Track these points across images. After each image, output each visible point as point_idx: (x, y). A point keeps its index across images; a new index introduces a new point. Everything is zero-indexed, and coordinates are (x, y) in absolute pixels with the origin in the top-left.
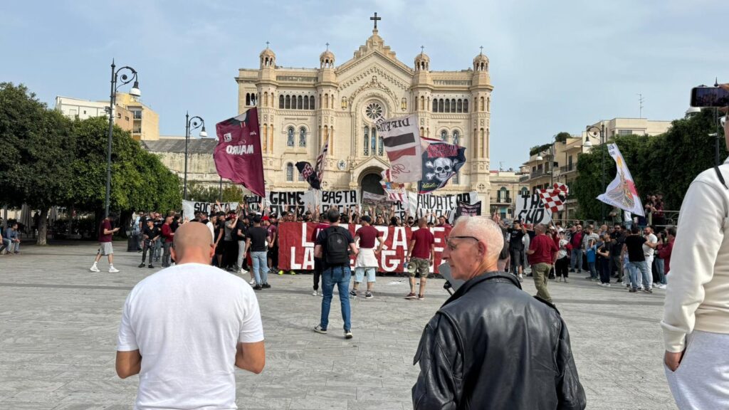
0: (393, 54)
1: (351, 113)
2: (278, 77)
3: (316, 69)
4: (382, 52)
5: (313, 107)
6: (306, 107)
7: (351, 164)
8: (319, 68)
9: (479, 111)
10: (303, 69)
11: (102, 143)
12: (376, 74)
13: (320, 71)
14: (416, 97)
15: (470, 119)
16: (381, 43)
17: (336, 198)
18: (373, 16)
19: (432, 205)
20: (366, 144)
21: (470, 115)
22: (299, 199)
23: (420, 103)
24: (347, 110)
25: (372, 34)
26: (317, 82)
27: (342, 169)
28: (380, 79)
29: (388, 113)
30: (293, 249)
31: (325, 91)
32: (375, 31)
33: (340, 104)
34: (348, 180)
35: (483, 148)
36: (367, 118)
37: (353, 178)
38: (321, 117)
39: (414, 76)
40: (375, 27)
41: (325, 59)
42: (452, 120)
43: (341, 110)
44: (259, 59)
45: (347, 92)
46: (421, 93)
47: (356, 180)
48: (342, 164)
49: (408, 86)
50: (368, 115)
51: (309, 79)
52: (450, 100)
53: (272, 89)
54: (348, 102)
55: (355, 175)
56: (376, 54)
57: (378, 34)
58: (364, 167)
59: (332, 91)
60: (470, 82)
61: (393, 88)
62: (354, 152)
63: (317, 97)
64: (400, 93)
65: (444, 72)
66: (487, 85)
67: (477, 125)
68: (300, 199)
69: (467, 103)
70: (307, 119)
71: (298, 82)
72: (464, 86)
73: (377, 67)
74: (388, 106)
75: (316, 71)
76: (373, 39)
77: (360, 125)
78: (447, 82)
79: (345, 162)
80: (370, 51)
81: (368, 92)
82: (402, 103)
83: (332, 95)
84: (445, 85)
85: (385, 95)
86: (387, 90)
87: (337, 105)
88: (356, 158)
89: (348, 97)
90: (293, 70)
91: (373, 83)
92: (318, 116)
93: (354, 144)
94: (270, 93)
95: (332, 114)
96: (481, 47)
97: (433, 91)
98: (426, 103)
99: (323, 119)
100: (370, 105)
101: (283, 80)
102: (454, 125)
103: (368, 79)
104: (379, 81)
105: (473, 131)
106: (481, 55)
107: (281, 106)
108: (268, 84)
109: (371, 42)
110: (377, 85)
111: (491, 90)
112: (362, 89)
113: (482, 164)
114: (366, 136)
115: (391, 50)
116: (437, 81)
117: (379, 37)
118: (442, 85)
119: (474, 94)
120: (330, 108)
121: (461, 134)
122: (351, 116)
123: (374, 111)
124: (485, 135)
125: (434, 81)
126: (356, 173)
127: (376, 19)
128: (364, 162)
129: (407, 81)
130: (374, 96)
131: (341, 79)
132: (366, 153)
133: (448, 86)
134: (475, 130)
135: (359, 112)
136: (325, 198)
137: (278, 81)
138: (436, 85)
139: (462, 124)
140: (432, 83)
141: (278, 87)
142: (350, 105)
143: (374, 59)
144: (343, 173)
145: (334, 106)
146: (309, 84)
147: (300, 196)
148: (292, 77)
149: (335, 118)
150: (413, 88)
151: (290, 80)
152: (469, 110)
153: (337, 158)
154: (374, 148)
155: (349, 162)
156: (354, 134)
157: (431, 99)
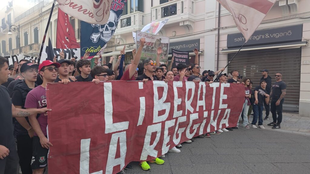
30: (85, 144)
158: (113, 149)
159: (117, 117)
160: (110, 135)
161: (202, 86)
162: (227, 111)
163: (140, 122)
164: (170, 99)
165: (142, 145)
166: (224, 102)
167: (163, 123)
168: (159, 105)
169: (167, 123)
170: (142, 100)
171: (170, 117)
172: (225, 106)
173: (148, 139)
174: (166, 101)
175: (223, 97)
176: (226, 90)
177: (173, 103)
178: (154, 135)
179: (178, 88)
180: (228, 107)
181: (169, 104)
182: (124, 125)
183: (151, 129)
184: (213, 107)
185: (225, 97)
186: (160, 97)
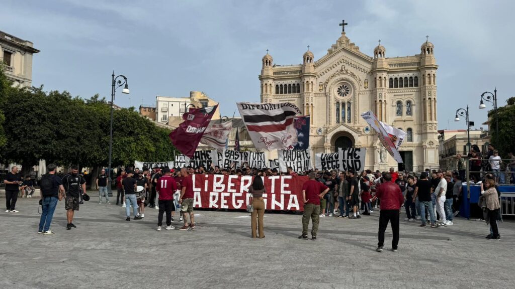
0: (357, 48)
1: (326, 93)
2: (275, 73)
3: (300, 64)
4: (348, 48)
5: (298, 92)
6: (294, 92)
7: (327, 130)
8: (302, 64)
9: (427, 85)
10: (292, 65)
11: (122, 125)
12: (344, 64)
13: (303, 66)
14: (375, 78)
15: (420, 91)
16: (348, 41)
17: (235, 156)
18: (342, 23)
19: (294, 157)
20: (338, 115)
21: (420, 88)
22: (208, 155)
23: (378, 82)
24: (323, 91)
25: (341, 35)
26: (301, 74)
27: (320, 134)
28: (347, 67)
29: (354, 92)
31: (307, 79)
32: (343, 33)
33: (318, 88)
34: (324, 142)
35: (431, 113)
36: (338, 97)
37: (327, 140)
38: (304, 98)
39: (373, 62)
40: (343, 30)
41: (307, 58)
42: (405, 93)
43: (319, 92)
44: (262, 62)
45: (323, 79)
46: (379, 75)
47: (329, 142)
48: (320, 130)
49: (369, 70)
50: (339, 94)
51: (295, 72)
52: (403, 78)
53: (270, 81)
54: (323, 86)
55: (328, 138)
56: (344, 50)
57: (346, 35)
58: (335, 131)
59: (312, 79)
60: (419, 63)
61: (357, 73)
62: (329, 121)
63: (301, 84)
64: (363, 76)
65: (398, 57)
66: (432, 65)
67: (425, 96)
69: (417, 80)
70: (294, 100)
71: (288, 75)
72: (414, 67)
73: (345, 59)
74: (353, 86)
75: (301, 66)
76: (342, 39)
77: (333, 101)
78: (400, 65)
79: (323, 129)
80: (340, 48)
81: (338, 77)
82: (365, 83)
83: (312, 82)
84: (399, 67)
85: (351, 79)
86: (353, 75)
87: (316, 88)
88: (330, 126)
89: (324, 82)
90: (285, 67)
91: (342, 70)
92: (302, 98)
93: (328, 115)
94: (268, 84)
95: (312, 95)
96: (427, 37)
97: (388, 72)
98: (383, 82)
99: (305, 99)
100: (341, 87)
101: (278, 74)
102: (408, 96)
103: (339, 68)
104: (346, 69)
105: (422, 100)
106: (426, 43)
107: (277, 93)
108: (267, 78)
109: (340, 41)
110: (345, 72)
111: (437, 68)
112: (334, 75)
113: (431, 125)
114: (338, 110)
115: (356, 46)
116: (392, 65)
117: (346, 37)
118: (396, 67)
119: (422, 72)
120: (310, 91)
121: (413, 103)
122: (326, 96)
123: (343, 91)
124: (433, 103)
125: (390, 65)
126: (329, 137)
127: (343, 24)
128: (335, 128)
129: (368, 67)
130: (343, 80)
131: (318, 70)
132: (338, 121)
133: (401, 67)
134: (424, 99)
135: (332, 92)
136: (227, 155)
137: (275, 76)
138: (391, 68)
139: (413, 95)
140: (388, 67)
141: (274, 80)
142: (325, 88)
143: (343, 53)
144: (321, 137)
145: (314, 90)
146: (296, 76)
147: (208, 153)
148: (284, 72)
149: (314, 98)
150: (373, 72)
151: (282, 74)
152: (419, 84)
153: (316, 126)
154: (344, 118)
155: (325, 129)
156: (328, 108)
157: (388, 78)
163: (206, 190)
165: (208, 201)
169: (222, 193)
173: (211, 198)
174: (222, 183)
183: (212, 194)
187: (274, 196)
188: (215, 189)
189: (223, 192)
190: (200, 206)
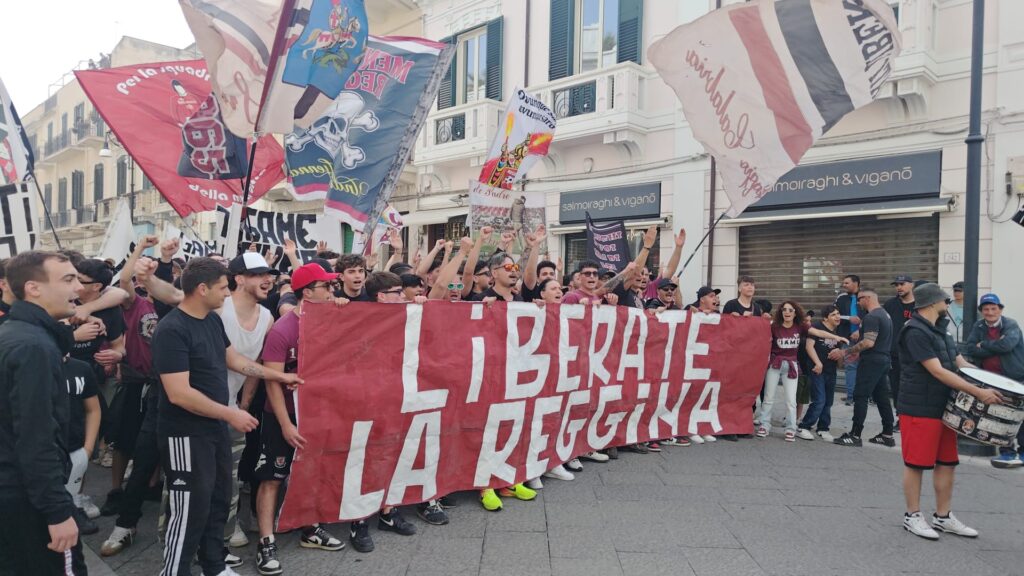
68: (306, 233)
158: (410, 447)
159: (428, 379)
160: (410, 416)
161: (638, 318)
162: (708, 386)
163: (473, 396)
164: (549, 346)
165: (476, 450)
166: (699, 362)
167: (530, 403)
168: (519, 357)
170: (478, 344)
171: (549, 389)
172: (704, 374)
173: (490, 435)
174: (540, 351)
175: (696, 348)
176: (706, 332)
177: (558, 357)
178: (505, 428)
179: (572, 321)
180: (714, 377)
181: (547, 358)
182: (438, 397)
183: (497, 413)
184: (665, 374)
185: (703, 349)
186: (524, 340)
187: (664, 388)
188: (512, 389)
189: (542, 394)
190: (430, 492)
